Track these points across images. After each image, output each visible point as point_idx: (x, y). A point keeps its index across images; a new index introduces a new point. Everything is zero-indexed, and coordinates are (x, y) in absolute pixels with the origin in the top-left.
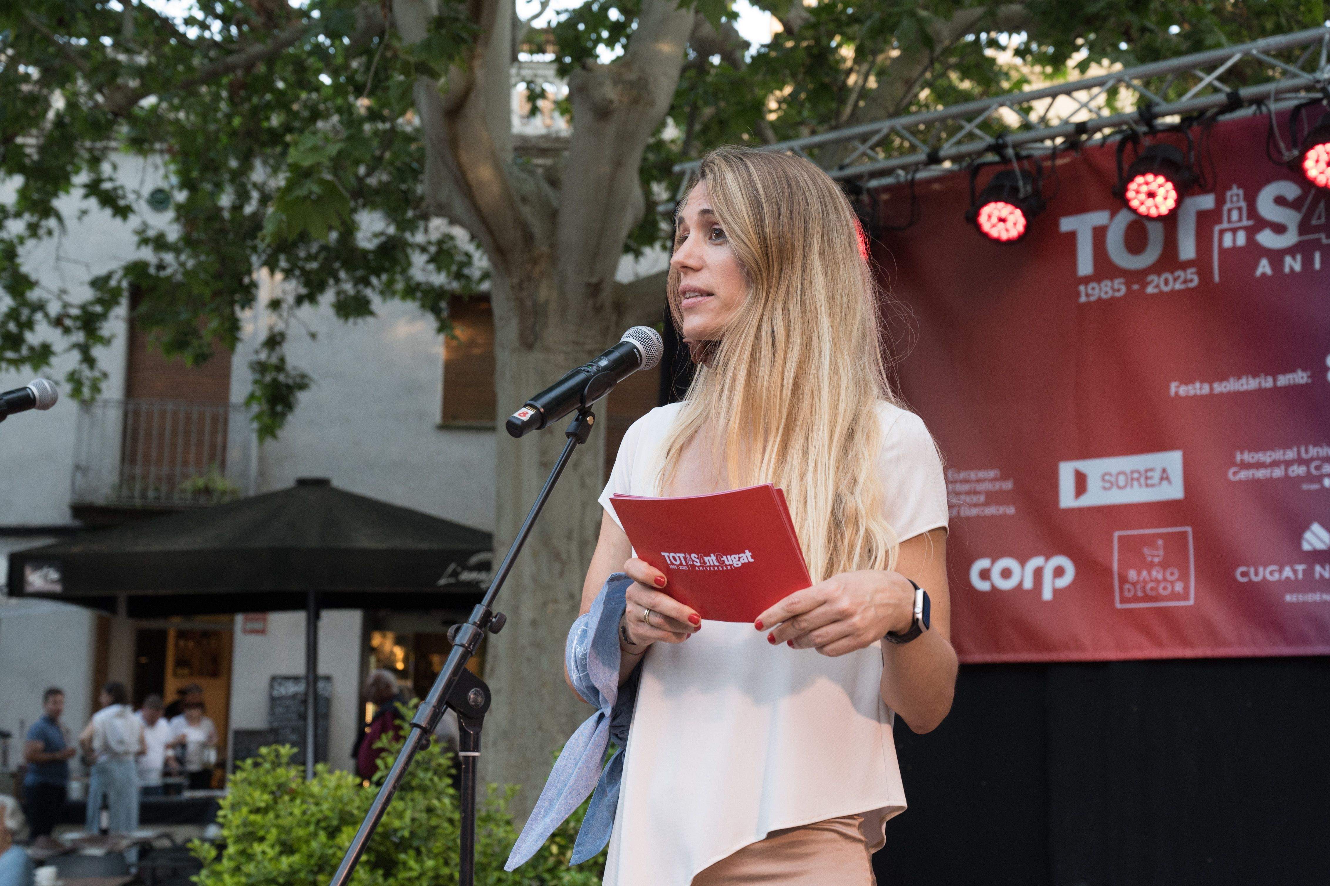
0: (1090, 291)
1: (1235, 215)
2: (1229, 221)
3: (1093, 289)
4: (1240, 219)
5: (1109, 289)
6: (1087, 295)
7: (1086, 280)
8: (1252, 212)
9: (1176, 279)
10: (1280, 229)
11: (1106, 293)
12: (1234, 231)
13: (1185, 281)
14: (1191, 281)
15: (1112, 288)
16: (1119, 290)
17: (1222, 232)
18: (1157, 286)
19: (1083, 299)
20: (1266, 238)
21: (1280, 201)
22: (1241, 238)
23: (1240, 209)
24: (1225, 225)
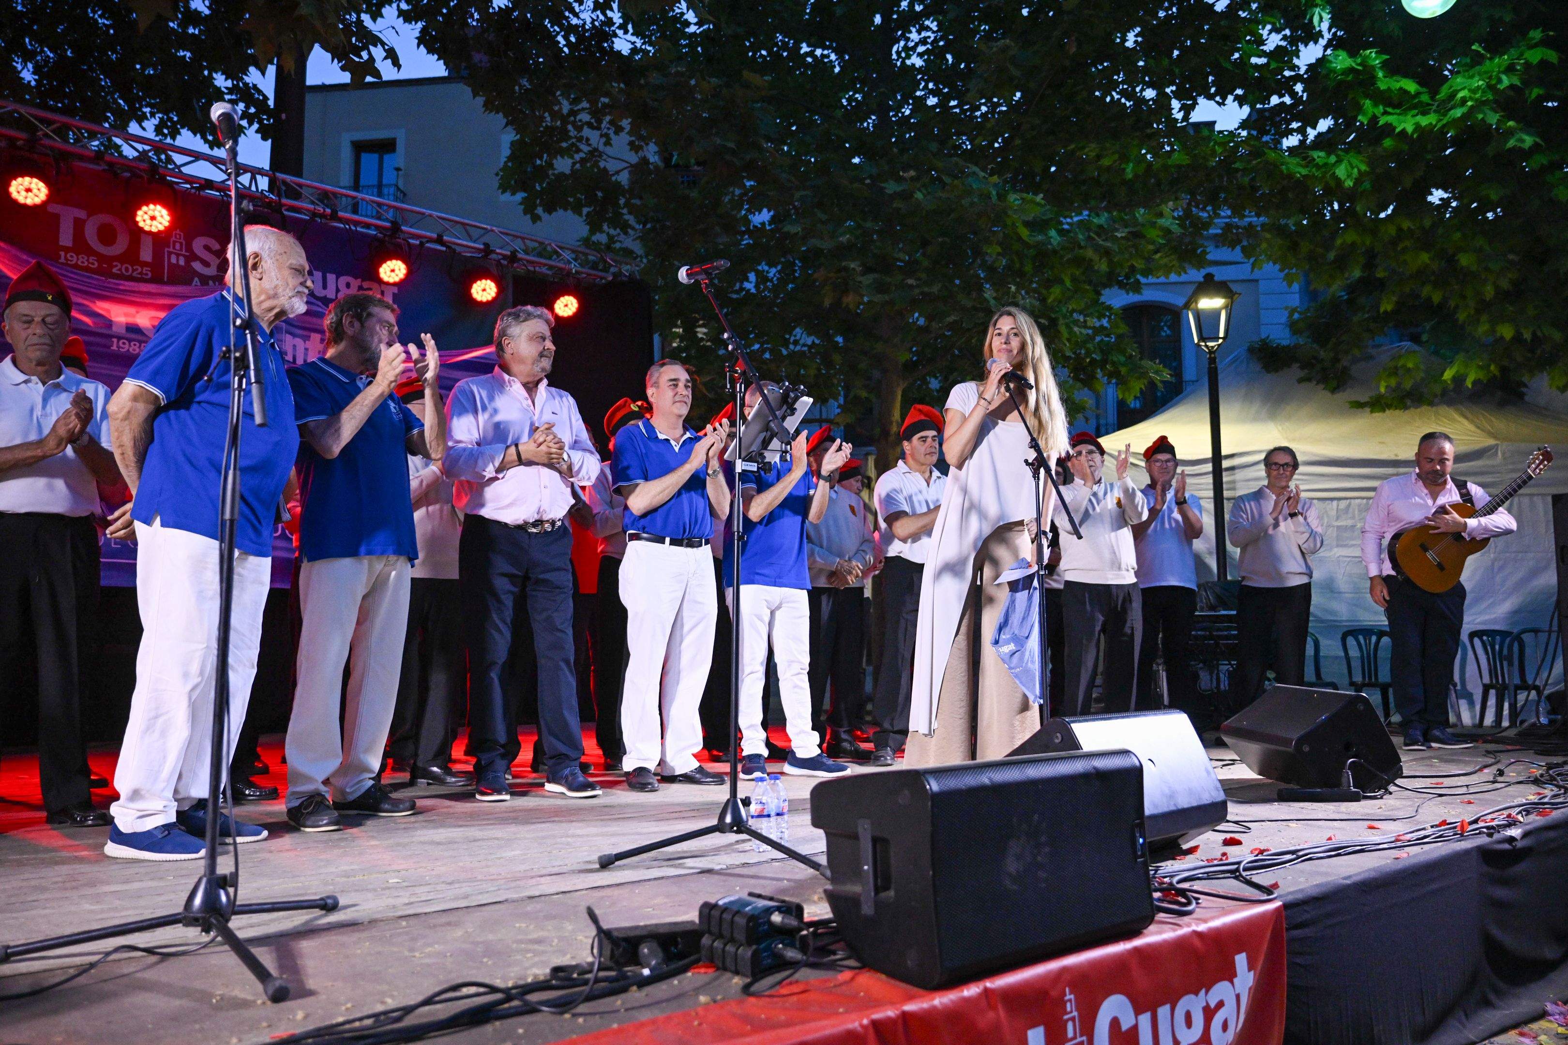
0: (69, 257)
1: (178, 246)
2: (174, 248)
3: (72, 256)
4: (181, 250)
5: (84, 260)
6: (66, 259)
7: (67, 250)
8: (189, 248)
9: (134, 271)
10: (206, 264)
11: (81, 262)
12: (178, 255)
13: (141, 273)
15: (87, 261)
16: (92, 263)
17: (170, 253)
19: (63, 261)
20: (197, 266)
21: (207, 248)
22: (182, 262)
23: (181, 244)
24: (171, 250)
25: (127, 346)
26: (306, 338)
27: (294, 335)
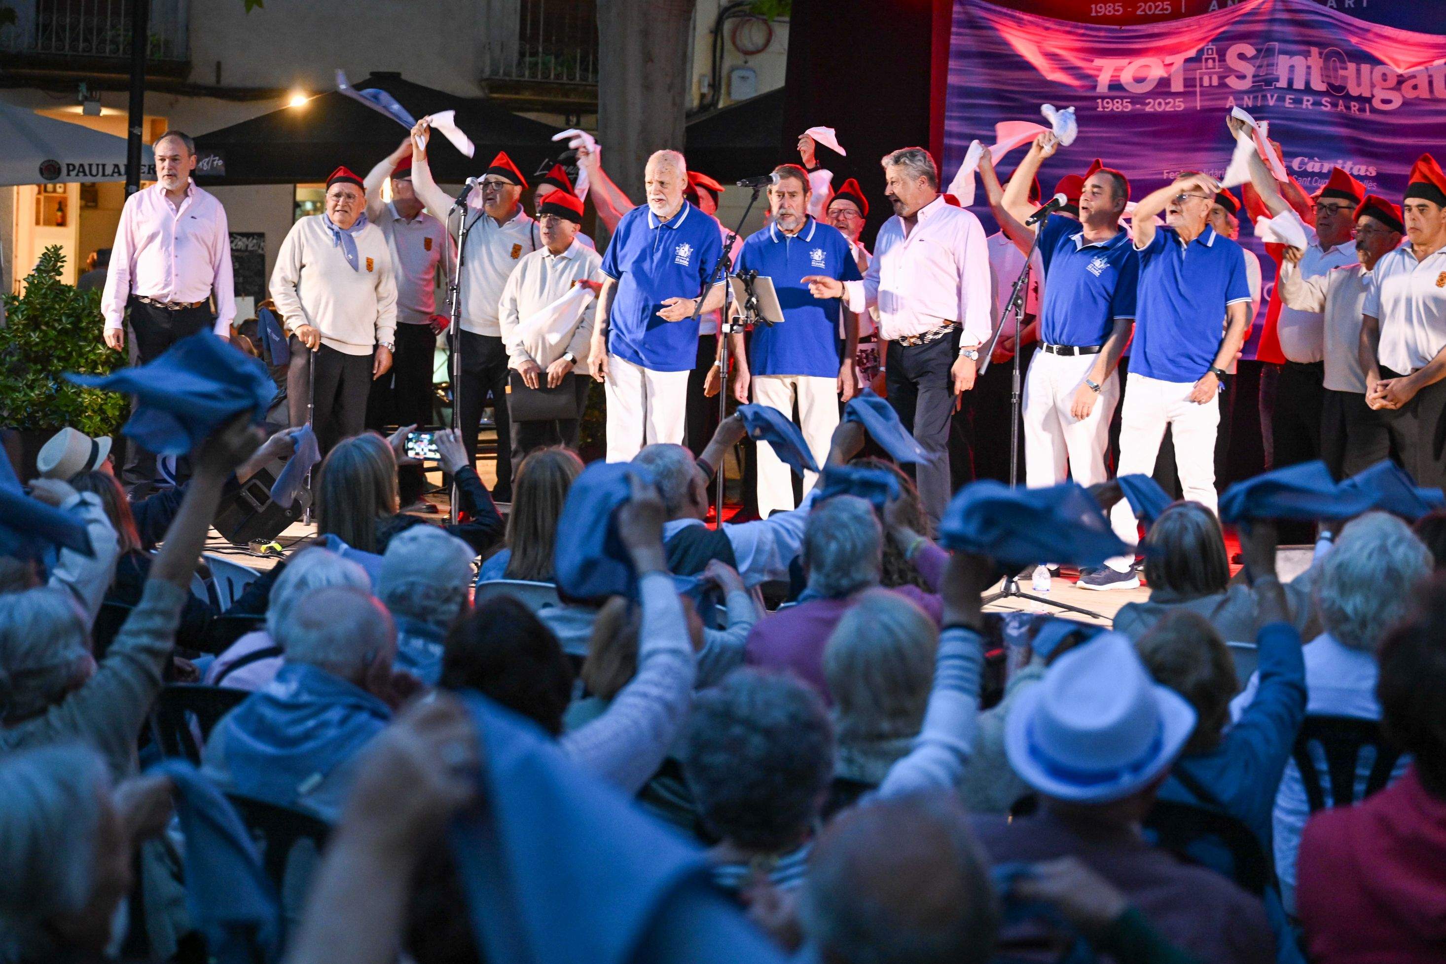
0: (1099, 9)
3: (1101, 8)
5: (1111, 9)
6: (1097, 12)
9: (1156, 7)
11: (1110, 12)
13: (1162, 9)
14: (1167, 9)
15: (1114, 8)
16: (1118, 11)
18: (1144, 10)
19: (1093, 14)
25: (1110, 105)
26: (1307, 54)
27: (1291, 54)
